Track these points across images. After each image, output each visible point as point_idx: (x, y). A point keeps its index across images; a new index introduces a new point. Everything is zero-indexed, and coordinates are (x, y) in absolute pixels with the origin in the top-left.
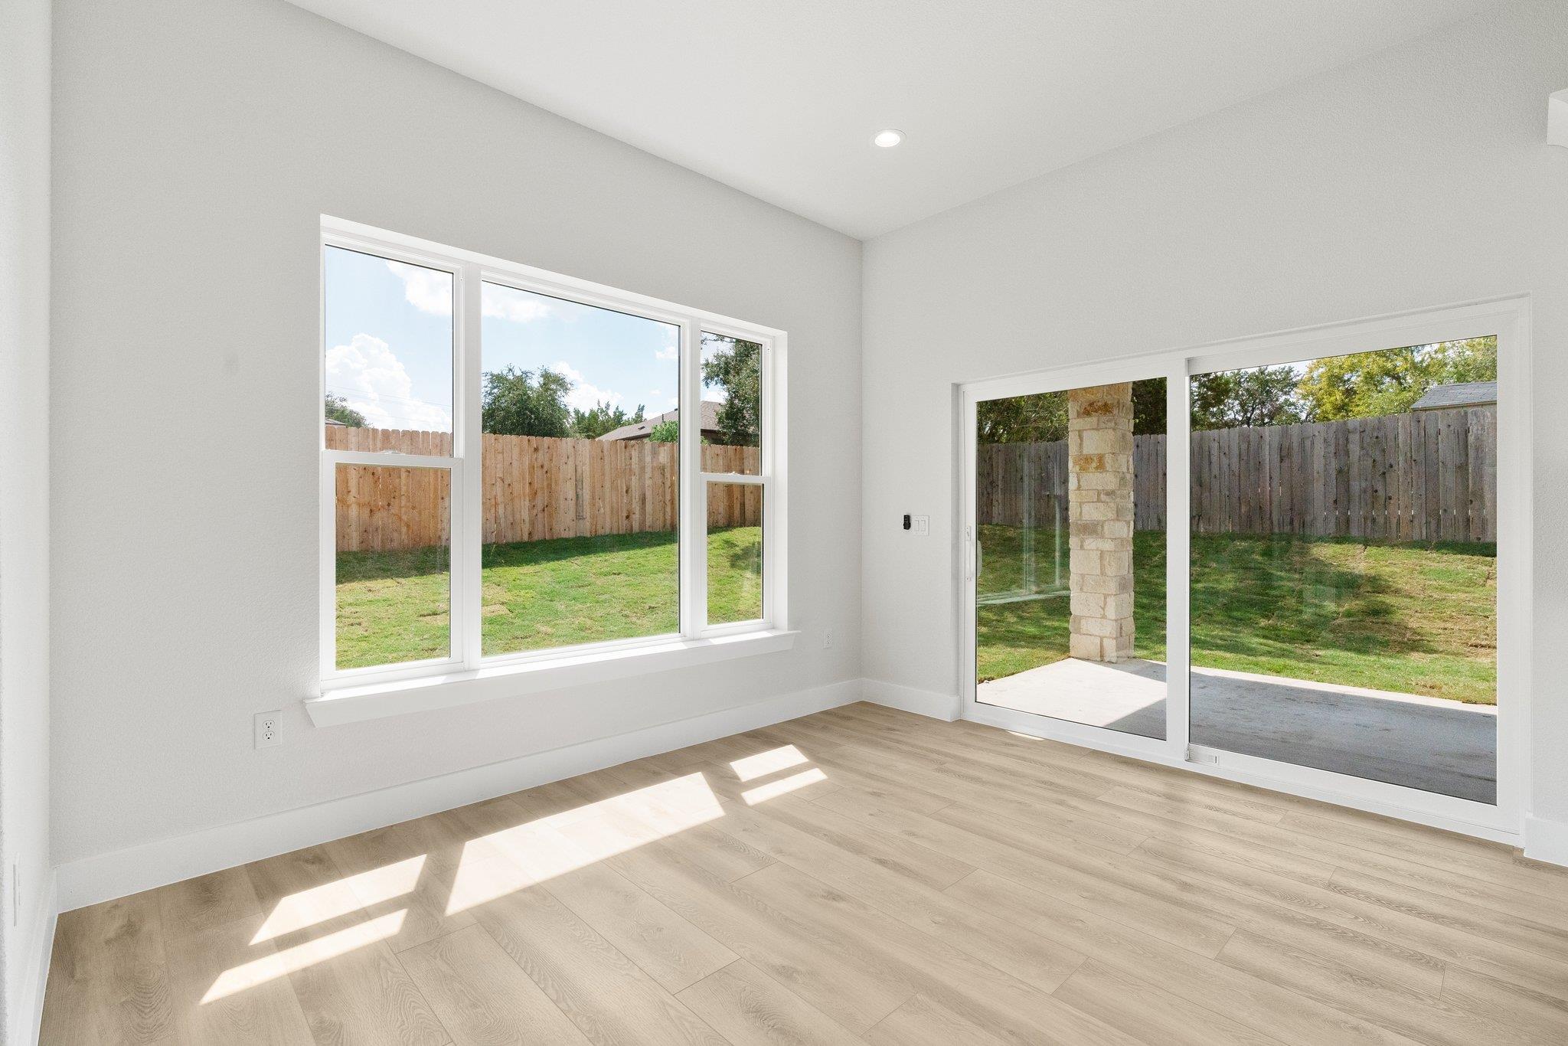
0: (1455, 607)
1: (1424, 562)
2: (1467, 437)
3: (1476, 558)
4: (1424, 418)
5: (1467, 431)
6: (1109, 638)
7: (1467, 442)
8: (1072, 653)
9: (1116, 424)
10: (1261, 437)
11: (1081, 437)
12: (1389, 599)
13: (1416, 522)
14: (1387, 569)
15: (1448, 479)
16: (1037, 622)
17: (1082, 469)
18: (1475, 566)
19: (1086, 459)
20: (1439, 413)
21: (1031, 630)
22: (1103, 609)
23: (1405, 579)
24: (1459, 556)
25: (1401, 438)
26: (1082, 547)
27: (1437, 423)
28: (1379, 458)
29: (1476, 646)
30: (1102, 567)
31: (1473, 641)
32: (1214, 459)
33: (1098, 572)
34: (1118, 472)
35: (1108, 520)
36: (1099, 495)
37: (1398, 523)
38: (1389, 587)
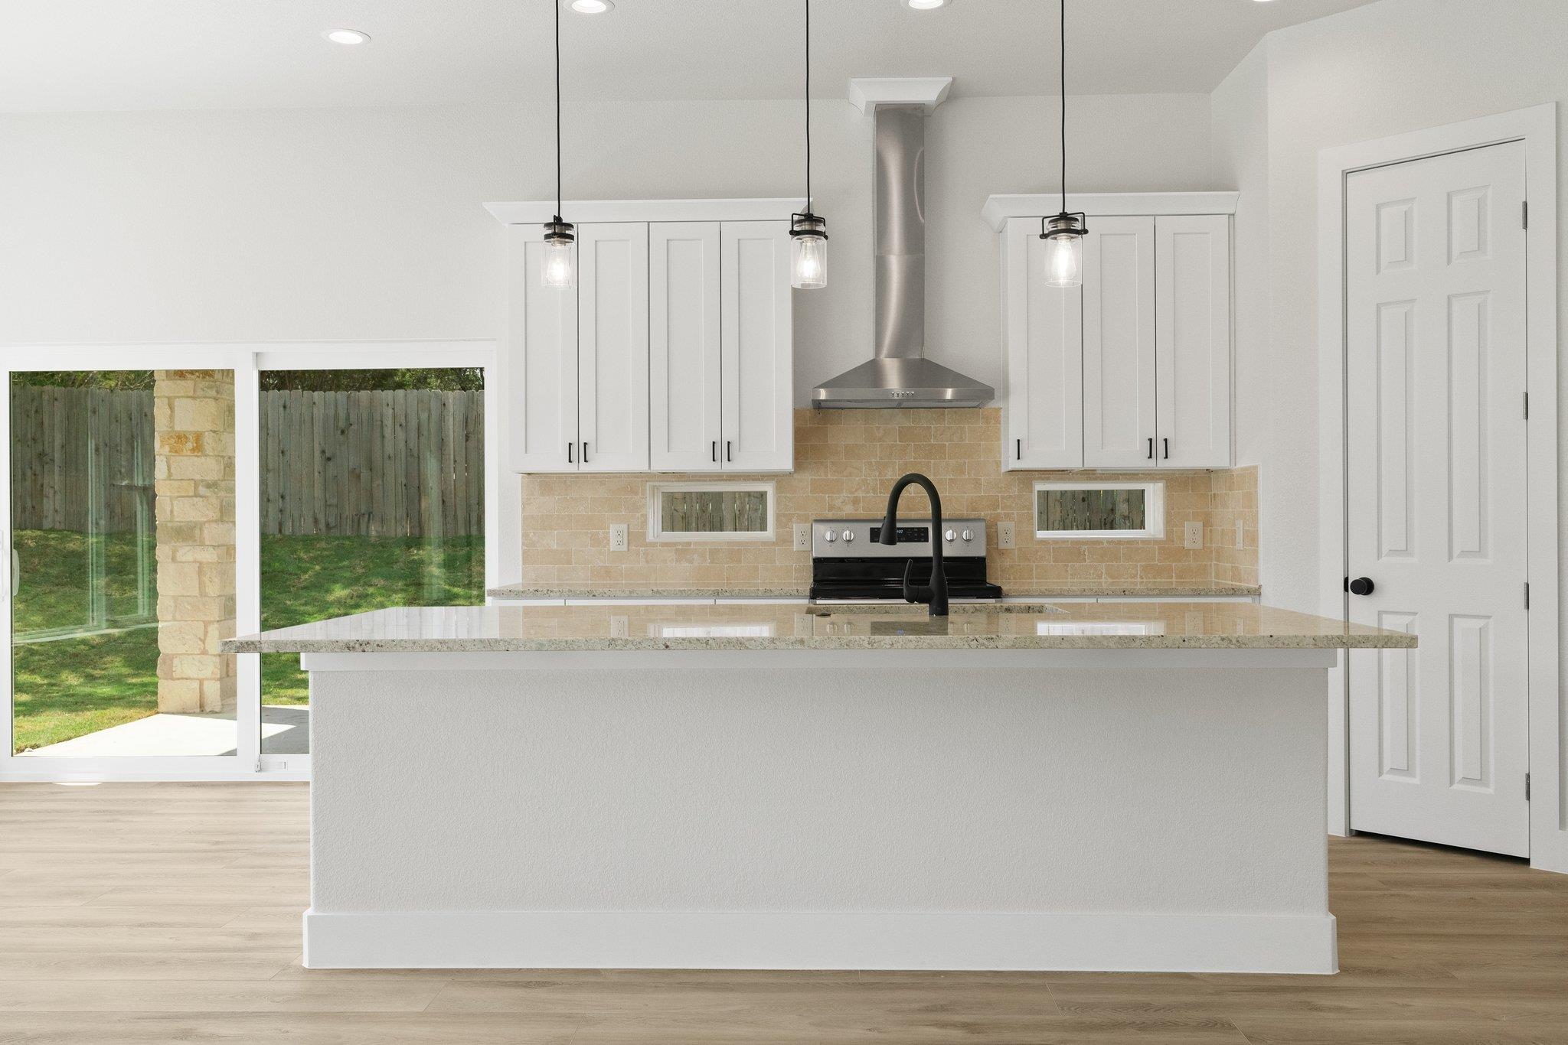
6: (211, 679)
8: (161, 707)
9: (218, 392)
10: (444, 404)
11: (171, 407)
16: (117, 680)
17: (175, 451)
19: (179, 437)
21: (106, 690)
22: (203, 641)
26: (174, 559)
30: (201, 585)
32: (388, 432)
33: (196, 592)
34: (223, 457)
35: (209, 521)
36: (196, 487)
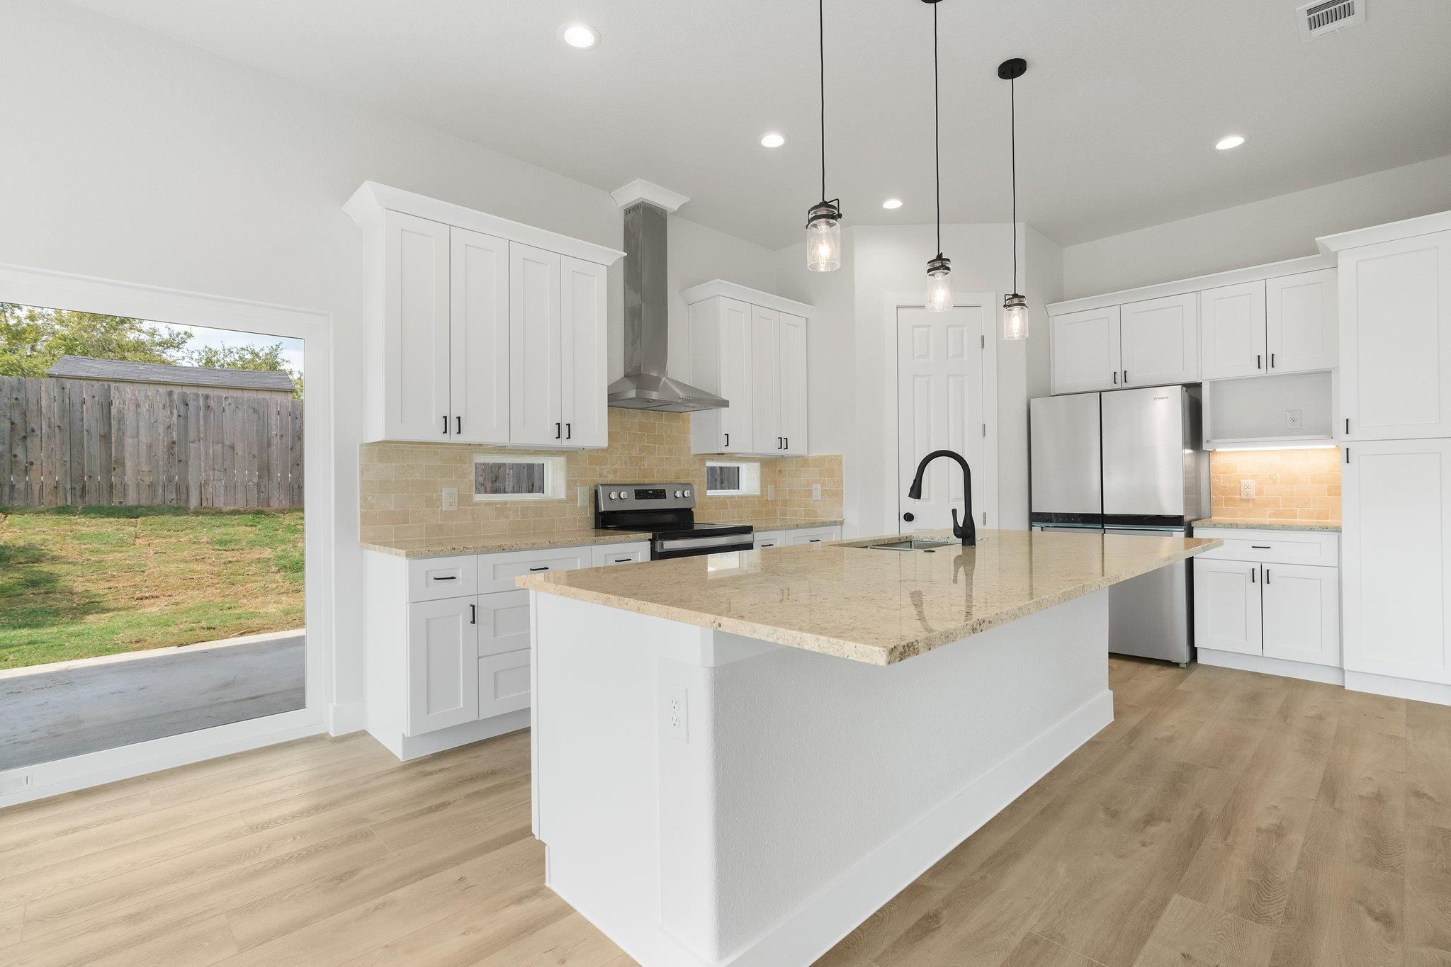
0: (114, 566)
1: (74, 527)
2: (110, 409)
3: (122, 520)
4: (69, 386)
5: (110, 404)
7: (110, 413)
12: (45, 568)
13: (60, 489)
14: (38, 538)
15: (94, 447)
18: (123, 528)
20: (84, 383)
23: (59, 546)
24: (107, 520)
25: (44, 403)
27: (82, 392)
28: (18, 420)
29: (142, 599)
31: (138, 595)
37: (41, 489)
38: (44, 555)
